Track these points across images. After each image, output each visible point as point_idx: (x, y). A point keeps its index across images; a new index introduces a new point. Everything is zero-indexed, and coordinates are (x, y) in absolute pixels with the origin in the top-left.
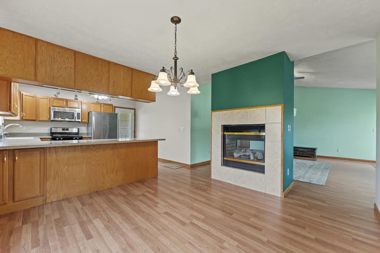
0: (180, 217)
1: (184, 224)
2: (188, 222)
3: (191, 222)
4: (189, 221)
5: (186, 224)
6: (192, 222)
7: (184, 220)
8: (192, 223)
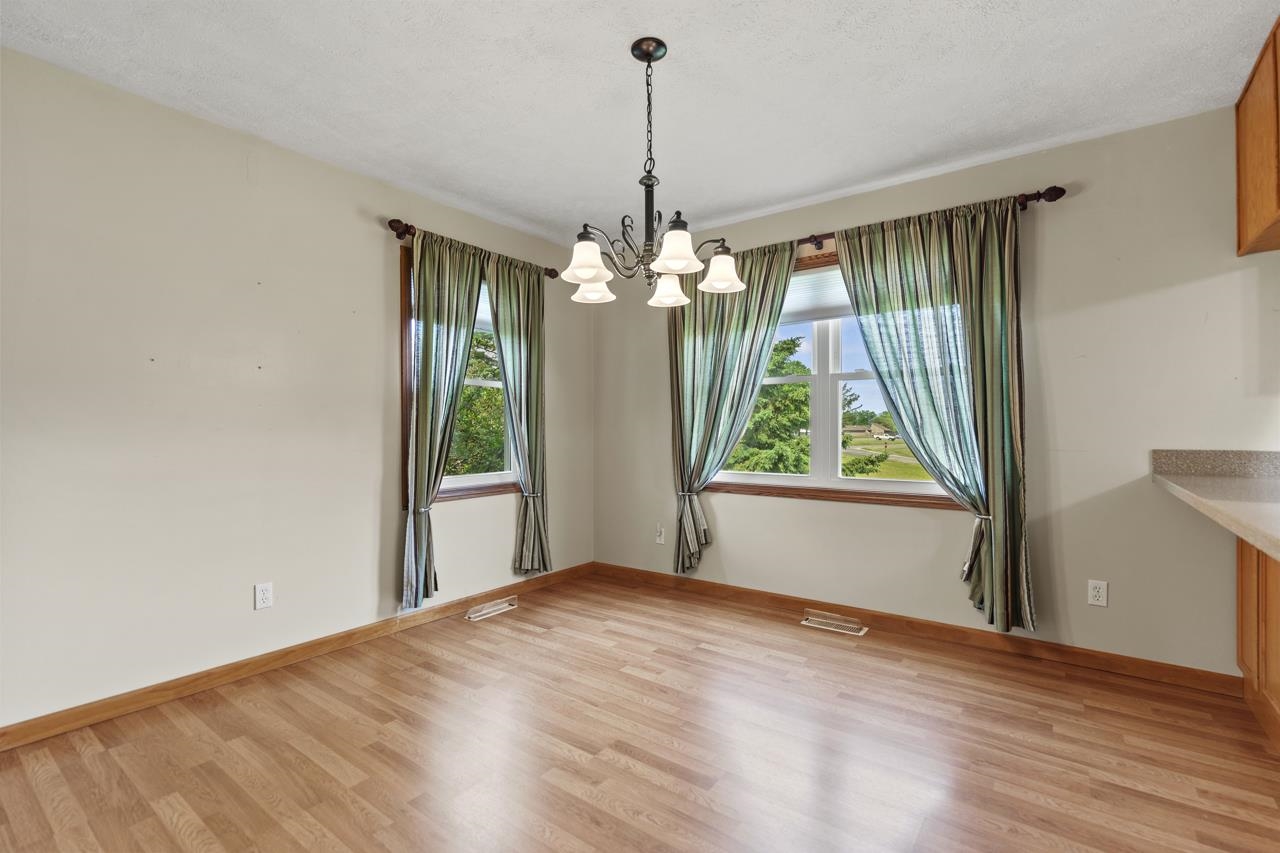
0: (640, 768)
1: (621, 747)
2: (609, 754)
3: (594, 754)
4: (604, 758)
5: (611, 746)
6: (591, 753)
7: (624, 760)
8: (592, 749)
